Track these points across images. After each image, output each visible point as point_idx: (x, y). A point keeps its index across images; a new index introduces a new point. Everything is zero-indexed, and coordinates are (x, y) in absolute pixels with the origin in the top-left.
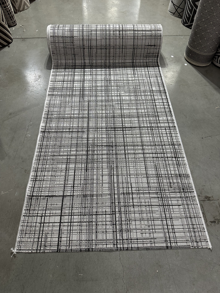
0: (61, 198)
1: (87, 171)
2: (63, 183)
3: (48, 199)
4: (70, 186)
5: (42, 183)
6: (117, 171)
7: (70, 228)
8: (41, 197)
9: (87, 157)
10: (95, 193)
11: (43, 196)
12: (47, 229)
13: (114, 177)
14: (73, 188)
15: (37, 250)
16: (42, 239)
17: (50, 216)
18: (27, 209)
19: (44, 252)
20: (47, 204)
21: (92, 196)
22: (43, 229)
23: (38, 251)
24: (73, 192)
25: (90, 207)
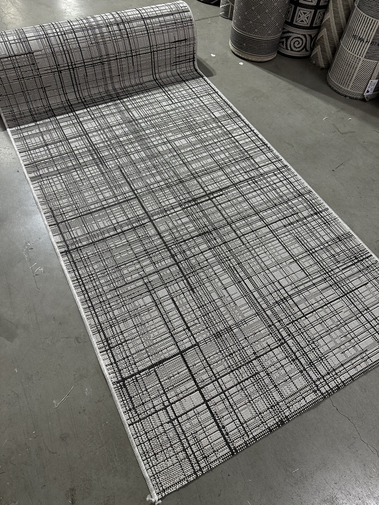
0: (179, 357)
1: (194, 292)
2: (165, 329)
3: (155, 371)
4: (181, 329)
5: (126, 348)
6: (244, 271)
7: (229, 402)
8: (141, 374)
9: (179, 267)
10: (231, 322)
11: (143, 370)
12: (188, 425)
13: (244, 282)
14: (189, 330)
15: (195, 473)
16: (191, 449)
17: (179, 400)
18: (128, 408)
19: (210, 467)
20: (160, 381)
21: (229, 329)
22: (182, 429)
23: (199, 473)
24: (193, 337)
25: (239, 350)
